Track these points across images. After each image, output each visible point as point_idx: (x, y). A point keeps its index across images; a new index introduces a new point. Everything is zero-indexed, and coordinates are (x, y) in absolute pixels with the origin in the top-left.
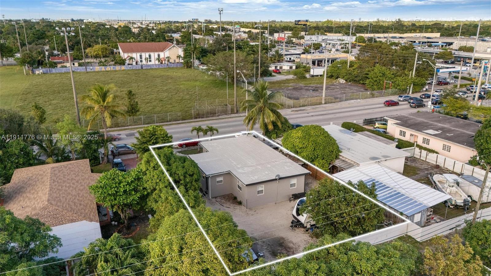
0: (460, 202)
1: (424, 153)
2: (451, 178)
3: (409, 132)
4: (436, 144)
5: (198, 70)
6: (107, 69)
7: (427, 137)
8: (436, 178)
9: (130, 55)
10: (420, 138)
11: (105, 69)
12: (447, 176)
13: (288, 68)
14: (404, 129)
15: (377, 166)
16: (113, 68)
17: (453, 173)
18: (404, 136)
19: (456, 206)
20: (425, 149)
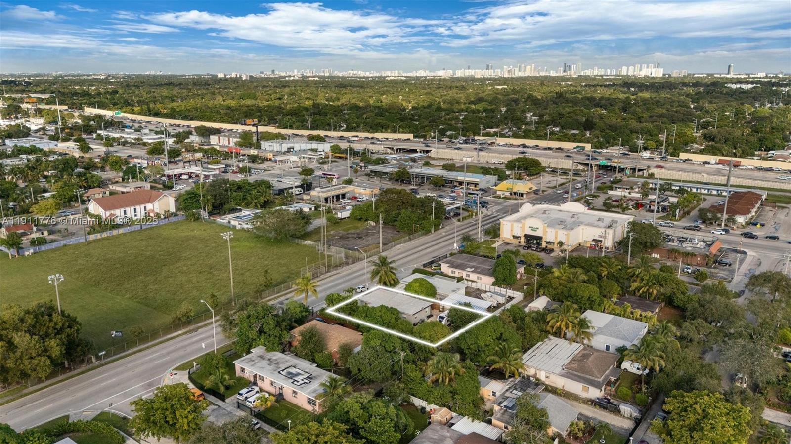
0: (495, 304)
1: (470, 282)
2: (489, 294)
3: (457, 271)
4: (473, 276)
5: (214, 223)
6: (103, 236)
7: (468, 273)
8: (483, 295)
9: (112, 212)
10: (464, 274)
11: (101, 235)
12: (487, 293)
13: (308, 210)
14: (454, 270)
15: (456, 295)
16: (110, 233)
17: (490, 292)
18: (455, 273)
19: (494, 307)
20: (470, 280)
